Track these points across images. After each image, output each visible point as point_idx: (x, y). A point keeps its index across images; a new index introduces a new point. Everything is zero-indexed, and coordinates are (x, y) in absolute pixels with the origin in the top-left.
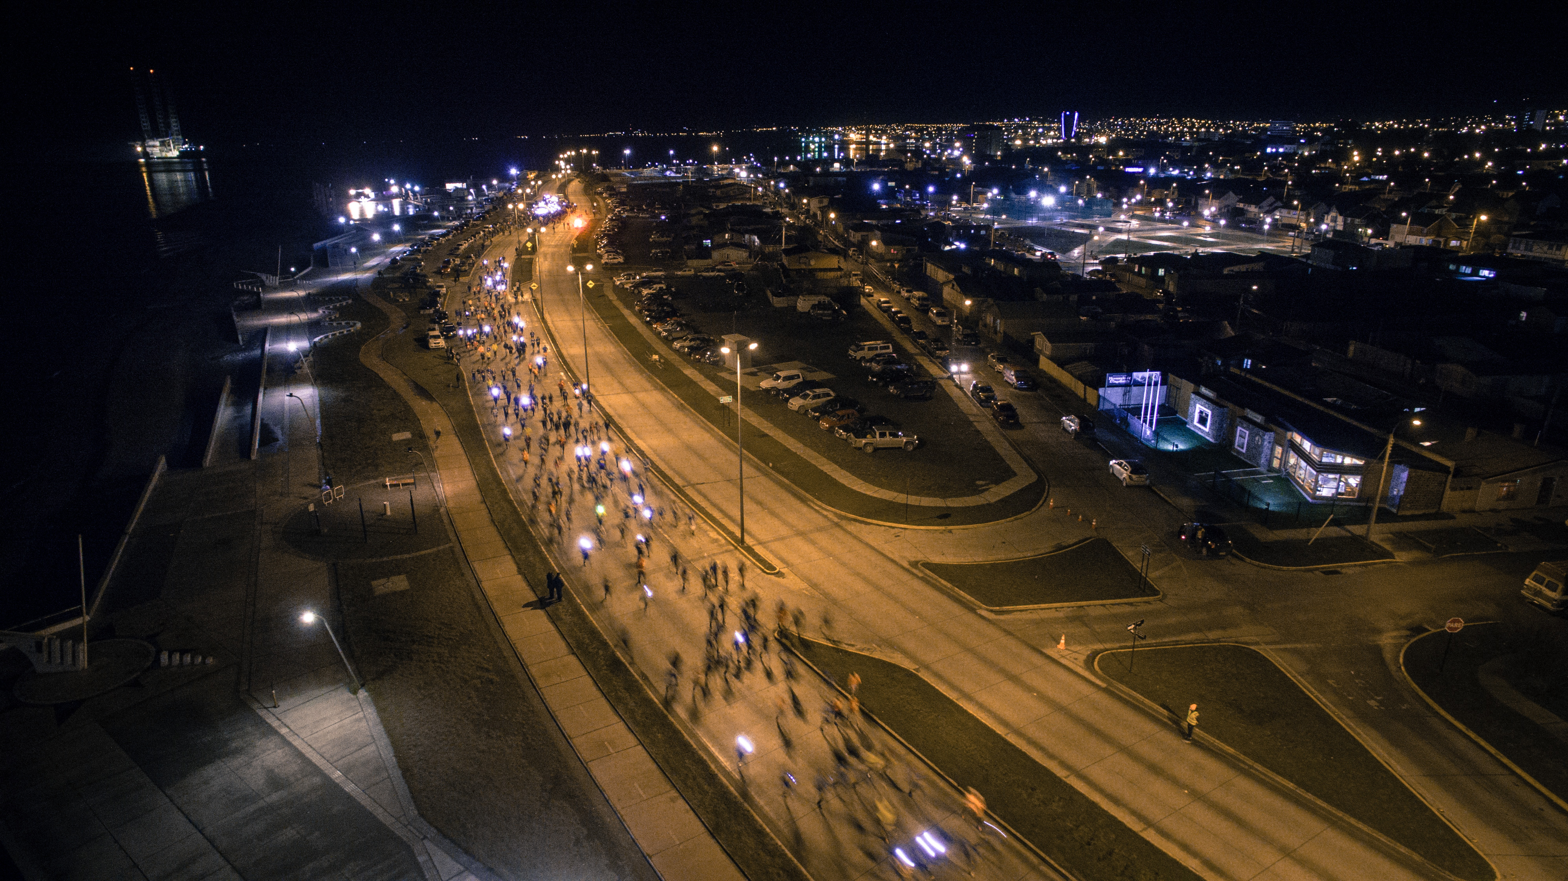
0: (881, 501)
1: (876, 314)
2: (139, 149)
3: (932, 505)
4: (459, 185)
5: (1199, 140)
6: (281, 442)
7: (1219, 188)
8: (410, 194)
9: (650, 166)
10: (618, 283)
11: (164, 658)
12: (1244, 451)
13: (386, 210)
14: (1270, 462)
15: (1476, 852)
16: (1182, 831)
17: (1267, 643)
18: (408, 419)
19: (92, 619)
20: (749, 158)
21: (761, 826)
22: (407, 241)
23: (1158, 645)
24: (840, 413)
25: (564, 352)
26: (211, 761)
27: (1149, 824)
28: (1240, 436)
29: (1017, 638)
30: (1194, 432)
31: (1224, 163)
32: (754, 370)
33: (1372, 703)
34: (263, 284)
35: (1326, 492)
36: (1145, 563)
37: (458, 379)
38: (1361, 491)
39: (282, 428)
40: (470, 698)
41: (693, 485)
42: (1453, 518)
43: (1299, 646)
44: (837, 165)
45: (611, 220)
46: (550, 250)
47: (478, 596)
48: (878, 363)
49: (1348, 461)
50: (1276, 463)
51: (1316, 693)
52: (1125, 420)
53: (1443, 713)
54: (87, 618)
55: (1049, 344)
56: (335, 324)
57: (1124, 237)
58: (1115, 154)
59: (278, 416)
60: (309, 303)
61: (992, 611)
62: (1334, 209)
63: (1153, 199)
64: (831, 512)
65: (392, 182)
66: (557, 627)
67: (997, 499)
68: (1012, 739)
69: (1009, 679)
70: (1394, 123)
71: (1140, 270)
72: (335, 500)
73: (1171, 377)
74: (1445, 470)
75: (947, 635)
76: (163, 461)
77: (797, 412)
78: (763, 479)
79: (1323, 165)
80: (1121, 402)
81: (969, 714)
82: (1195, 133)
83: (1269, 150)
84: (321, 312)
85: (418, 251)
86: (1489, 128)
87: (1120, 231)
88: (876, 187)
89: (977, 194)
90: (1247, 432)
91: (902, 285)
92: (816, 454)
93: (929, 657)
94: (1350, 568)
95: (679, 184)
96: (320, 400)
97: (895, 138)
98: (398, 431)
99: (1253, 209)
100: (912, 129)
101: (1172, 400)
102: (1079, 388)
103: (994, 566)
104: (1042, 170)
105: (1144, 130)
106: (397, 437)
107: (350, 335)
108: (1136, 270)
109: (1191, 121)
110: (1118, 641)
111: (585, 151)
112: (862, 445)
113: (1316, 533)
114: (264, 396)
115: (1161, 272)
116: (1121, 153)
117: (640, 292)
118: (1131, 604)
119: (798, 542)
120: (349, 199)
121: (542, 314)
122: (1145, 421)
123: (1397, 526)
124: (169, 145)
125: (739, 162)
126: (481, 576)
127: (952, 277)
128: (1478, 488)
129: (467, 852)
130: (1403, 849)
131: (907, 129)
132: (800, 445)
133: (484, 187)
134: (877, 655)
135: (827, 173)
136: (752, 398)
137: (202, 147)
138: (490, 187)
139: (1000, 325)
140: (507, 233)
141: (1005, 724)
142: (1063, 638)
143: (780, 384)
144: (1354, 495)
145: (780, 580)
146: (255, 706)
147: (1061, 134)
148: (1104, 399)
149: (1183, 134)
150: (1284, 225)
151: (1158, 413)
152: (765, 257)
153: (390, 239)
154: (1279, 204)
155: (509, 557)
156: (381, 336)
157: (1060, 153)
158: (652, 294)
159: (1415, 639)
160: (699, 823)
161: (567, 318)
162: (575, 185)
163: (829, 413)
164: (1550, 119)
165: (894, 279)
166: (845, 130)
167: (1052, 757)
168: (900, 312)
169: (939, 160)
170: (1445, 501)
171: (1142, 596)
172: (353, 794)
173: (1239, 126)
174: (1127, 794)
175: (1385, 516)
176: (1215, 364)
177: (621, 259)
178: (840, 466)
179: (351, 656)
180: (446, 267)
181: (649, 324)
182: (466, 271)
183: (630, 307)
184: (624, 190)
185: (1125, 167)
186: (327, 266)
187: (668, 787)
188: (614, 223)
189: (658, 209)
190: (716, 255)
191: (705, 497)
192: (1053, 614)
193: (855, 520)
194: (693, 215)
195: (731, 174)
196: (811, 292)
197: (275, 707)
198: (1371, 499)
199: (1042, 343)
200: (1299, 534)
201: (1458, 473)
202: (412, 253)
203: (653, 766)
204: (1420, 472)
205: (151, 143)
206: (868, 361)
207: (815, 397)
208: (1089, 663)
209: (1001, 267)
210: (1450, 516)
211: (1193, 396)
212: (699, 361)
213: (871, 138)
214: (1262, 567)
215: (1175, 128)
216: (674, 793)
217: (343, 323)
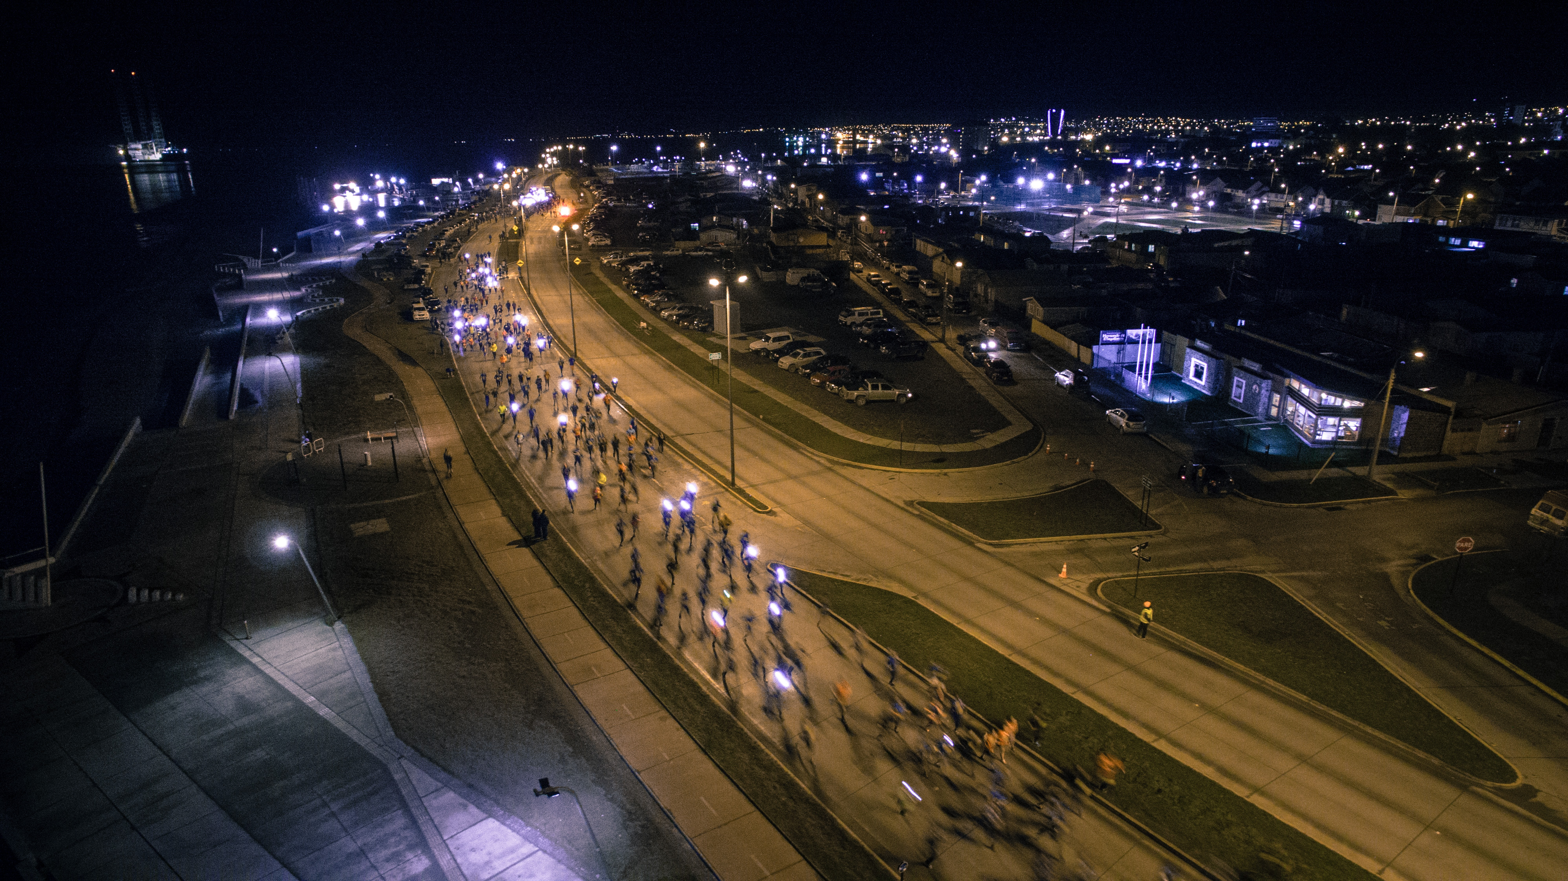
0: (874, 447)
1: (866, 287)
2: (121, 152)
3: (927, 450)
4: (445, 180)
5: (1183, 136)
6: (260, 404)
7: (1206, 177)
8: (396, 187)
9: (637, 163)
10: (605, 261)
11: (132, 593)
12: (1241, 401)
13: (371, 200)
14: (1268, 410)
15: (1495, 755)
16: (1196, 742)
17: (1274, 572)
18: (391, 381)
19: (57, 562)
20: (736, 154)
21: (755, 743)
22: (392, 229)
23: (1161, 573)
24: (831, 369)
25: (551, 322)
26: (179, 688)
27: (1160, 735)
28: (1238, 386)
29: (1017, 568)
30: (1189, 387)
31: (1210, 155)
32: (743, 335)
33: (1383, 623)
34: (244, 266)
35: (1326, 436)
36: (1146, 502)
37: (442, 346)
38: (1361, 435)
39: (262, 392)
40: (450, 628)
41: (682, 435)
42: (1454, 459)
43: (1305, 574)
44: (824, 160)
45: (599, 208)
46: (537, 235)
47: (461, 537)
48: (869, 326)
49: (1347, 404)
50: (1274, 411)
51: (1325, 615)
52: (1119, 376)
53: (1455, 631)
54: (52, 560)
55: (1041, 309)
56: (318, 301)
57: (1113, 220)
58: (1102, 148)
59: (258, 382)
60: (292, 283)
61: (991, 544)
62: (1322, 192)
63: (1140, 187)
64: (823, 458)
65: (377, 176)
66: (541, 562)
67: (993, 445)
68: (1016, 659)
69: (1011, 605)
70: (1376, 120)
71: (1130, 246)
72: (314, 452)
73: (1165, 334)
74: (1446, 410)
75: (944, 565)
76: (138, 421)
77: (787, 370)
78: (754, 430)
79: (1308, 158)
80: (1116, 361)
81: (971, 637)
82: (1180, 131)
83: (1254, 145)
84: (303, 290)
85: (404, 236)
86: (1470, 125)
87: (1108, 215)
88: (864, 177)
89: (965, 182)
90: (1244, 382)
91: (892, 261)
92: (807, 407)
93: (927, 585)
94: (1352, 505)
95: (666, 178)
96: (301, 367)
97: (884, 137)
98: (381, 393)
99: (1240, 194)
100: (898, 129)
101: (1166, 358)
102: (1072, 347)
103: (992, 505)
104: (1030, 161)
105: (1130, 129)
106: (379, 398)
107: (333, 309)
108: (1126, 247)
109: (1176, 120)
110: (1121, 571)
111: (571, 147)
112: (854, 398)
113: (1317, 474)
114: (244, 364)
115: (1151, 248)
116: (1107, 148)
117: (627, 270)
118: (1132, 537)
119: (790, 484)
120: (334, 193)
121: (528, 290)
122: (1140, 374)
123: (1398, 468)
124: (152, 148)
125: (726, 159)
126: (463, 518)
127: (941, 250)
128: (1479, 430)
129: (445, 769)
130: (1421, 754)
131: (893, 130)
132: (790, 399)
133: (470, 180)
134: (874, 584)
135: (814, 166)
136: (741, 359)
137: (185, 150)
138: (476, 181)
139: (992, 294)
140: (493, 221)
141: (1010, 646)
142: (1065, 566)
143: (771, 346)
144: (1354, 438)
145: (772, 518)
146: (227, 638)
147: (1046, 131)
148: (1098, 356)
149: (1168, 132)
150: (1271, 209)
151: (1153, 369)
152: (753, 238)
153: (375, 226)
154: (1266, 189)
155: (494, 501)
156: (365, 310)
157: (1046, 148)
158: (639, 271)
159: (1423, 566)
160: (692, 741)
161: (553, 293)
162: (563, 178)
163: (820, 370)
164: (1529, 116)
165: (883, 256)
166: (831, 130)
167: (1057, 675)
168: (890, 284)
169: (927, 154)
170: (1446, 443)
171: (1142, 530)
172: (327, 717)
173: (1223, 124)
174: (1135, 708)
175: (1385, 458)
176: (1208, 325)
177: (608, 242)
178: (831, 417)
179: (328, 592)
180: (430, 250)
181: (636, 297)
182: (451, 253)
183: (617, 283)
184: (612, 182)
185: (1112, 159)
186: (310, 251)
187: (657, 708)
188: (602, 211)
189: (645, 199)
190: (703, 236)
191: (694, 445)
192: (1054, 547)
193: (848, 465)
194: (681, 203)
195: (718, 169)
196: (798, 266)
197: (247, 638)
198: (1371, 441)
199: (1034, 308)
200: (1301, 475)
201: (1459, 414)
202: (396, 238)
203: (640, 688)
204: (1420, 413)
205: (133, 146)
206: (858, 325)
207: (805, 356)
208: (1092, 589)
209: (991, 242)
210: (1452, 458)
211: (1188, 350)
212: (687, 328)
213: (858, 137)
214: (1264, 505)
215: (1161, 126)
216: (663, 713)
217: (326, 300)
